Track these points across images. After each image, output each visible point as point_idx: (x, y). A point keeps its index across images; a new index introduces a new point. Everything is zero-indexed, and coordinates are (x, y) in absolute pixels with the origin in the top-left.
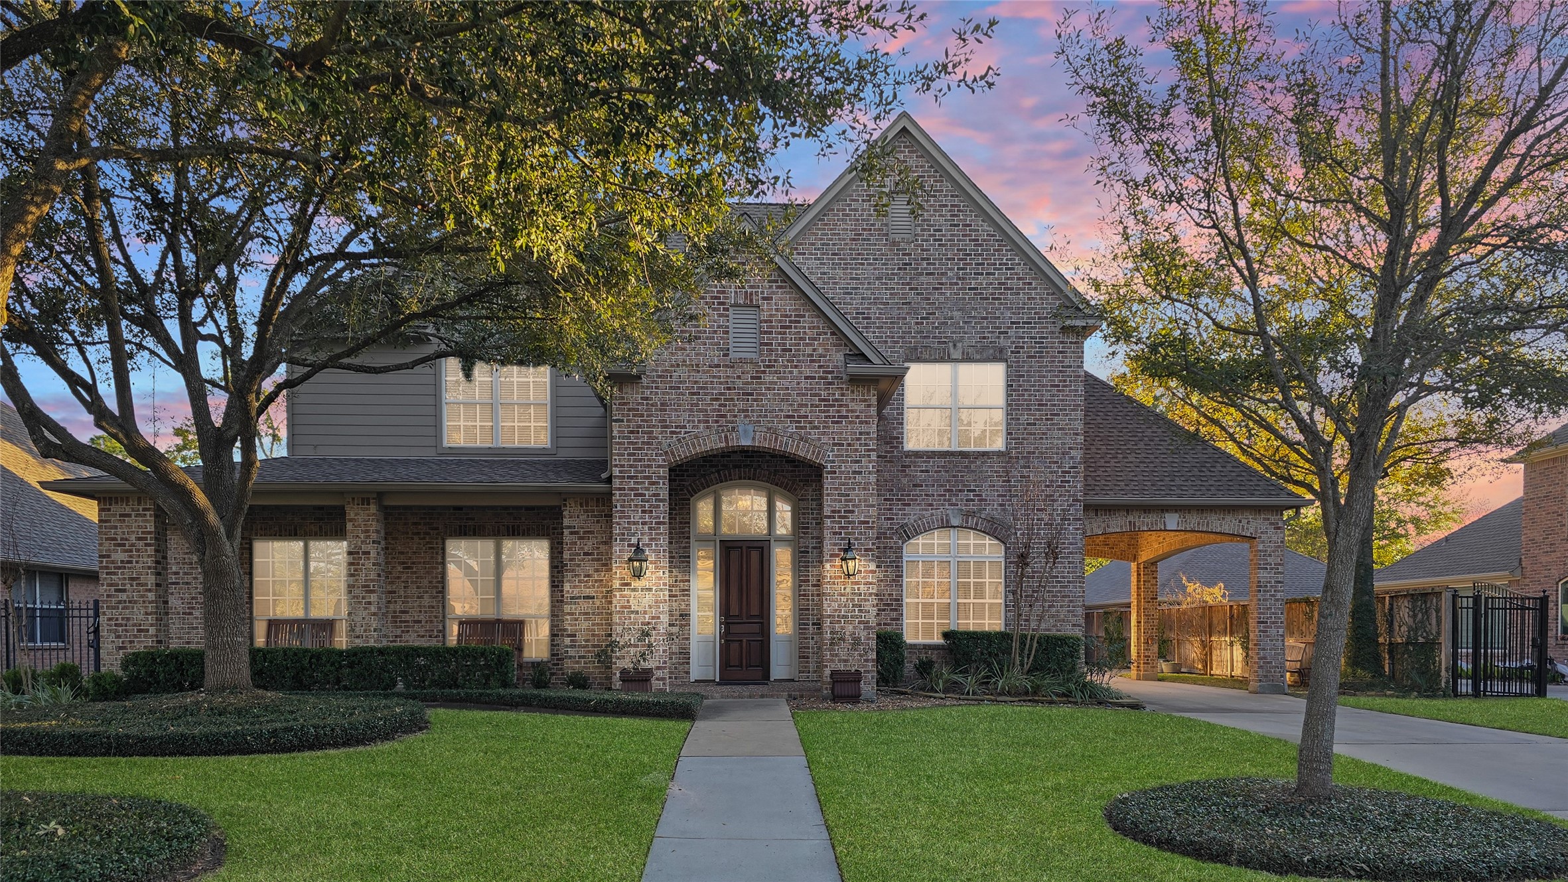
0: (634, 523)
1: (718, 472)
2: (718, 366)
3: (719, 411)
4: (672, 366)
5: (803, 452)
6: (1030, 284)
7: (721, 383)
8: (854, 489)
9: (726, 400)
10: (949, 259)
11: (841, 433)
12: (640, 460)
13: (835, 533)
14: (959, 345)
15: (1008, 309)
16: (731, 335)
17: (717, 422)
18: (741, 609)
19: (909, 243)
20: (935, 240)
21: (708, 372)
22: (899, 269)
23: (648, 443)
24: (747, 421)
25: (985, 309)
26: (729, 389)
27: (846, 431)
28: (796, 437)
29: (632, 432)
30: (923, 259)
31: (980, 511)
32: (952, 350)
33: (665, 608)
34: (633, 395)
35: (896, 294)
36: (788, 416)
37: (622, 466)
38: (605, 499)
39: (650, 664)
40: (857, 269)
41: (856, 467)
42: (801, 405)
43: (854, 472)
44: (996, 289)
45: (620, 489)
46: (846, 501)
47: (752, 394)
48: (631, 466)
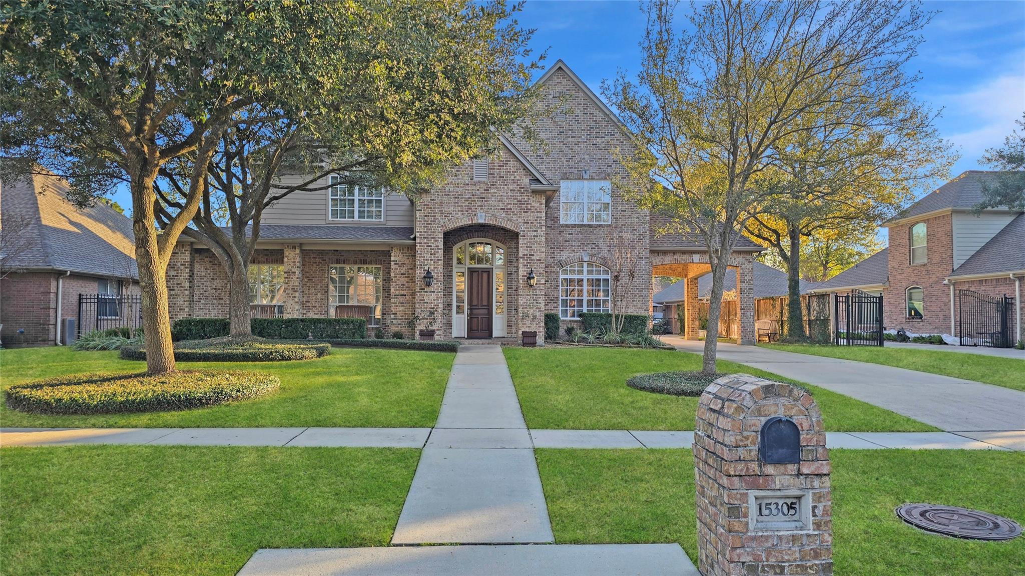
0: (426, 260)
1: (467, 234)
2: (468, 184)
3: (468, 206)
4: (445, 184)
5: (509, 226)
6: (623, 142)
7: (469, 193)
8: (534, 244)
9: (472, 201)
10: (582, 130)
11: (528, 217)
12: (430, 230)
13: (525, 265)
14: (588, 172)
15: (612, 154)
16: (474, 170)
17: (467, 211)
18: (478, 301)
19: (562, 122)
20: (575, 121)
21: (463, 187)
22: (557, 136)
23: (434, 221)
24: (482, 211)
25: (600, 154)
26: (473, 195)
27: (531, 216)
28: (506, 219)
29: (426, 216)
30: (569, 131)
31: (598, 254)
32: (584, 174)
33: (441, 300)
34: (426, 198)
35: (556, 148)
36: (502, 209)
37: (421, 232)
38: (412, 248)
39: (434, 327)
41: (535, 234)
42: (508, 204)
43: (534, 236)
44: (606, 145)
45: (420, 243)
46: (530, 250)
47: (484, 198)
48: (425, 232)
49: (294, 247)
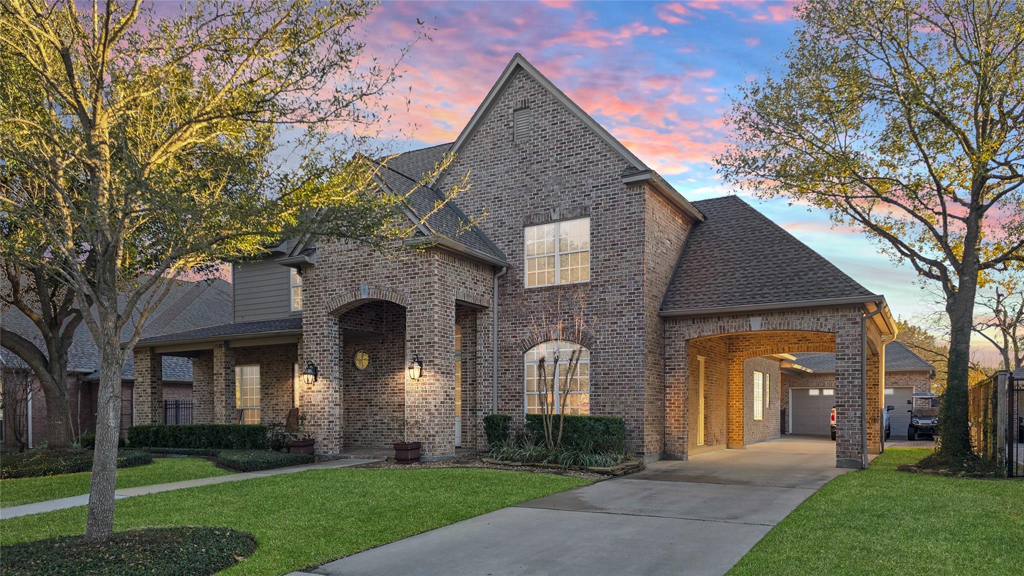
0: (313, 351)
2: (351, 250)
3: (352, 278)
4: (329, 254)
5: (395, 299)
6: (606, 155)
7: (352, 261)
8: (423, 321)
9: (355, 271)
10: (550, 149)
11: (415, 285)
12: (315, 313)
13: (412, 351)
14: (557, 209)
15: (590, 177)
17: (351, 285)
19: (525, 143)
20: (542, 138)
21: (346, 254)
22: (520, 163)
23: (319, 302)
24: (365, 283)
25: (575, 180)
26: (356, 264)
27: (418, 283)
28: (390, 290)
29: (311, 297)
30: (534, 153)
32: (552, 213)
35: (517, 181)
36: (387, 277)
37: (307, 317)
40: (494, 168)
41: (423, 306)
42: (393, 269)
43: (423, 310)
44: (582, 164)
45: (306, 331)
46: (418, 329)
47: (368, 266)
48: (311, 317)
49: (220, 346)
